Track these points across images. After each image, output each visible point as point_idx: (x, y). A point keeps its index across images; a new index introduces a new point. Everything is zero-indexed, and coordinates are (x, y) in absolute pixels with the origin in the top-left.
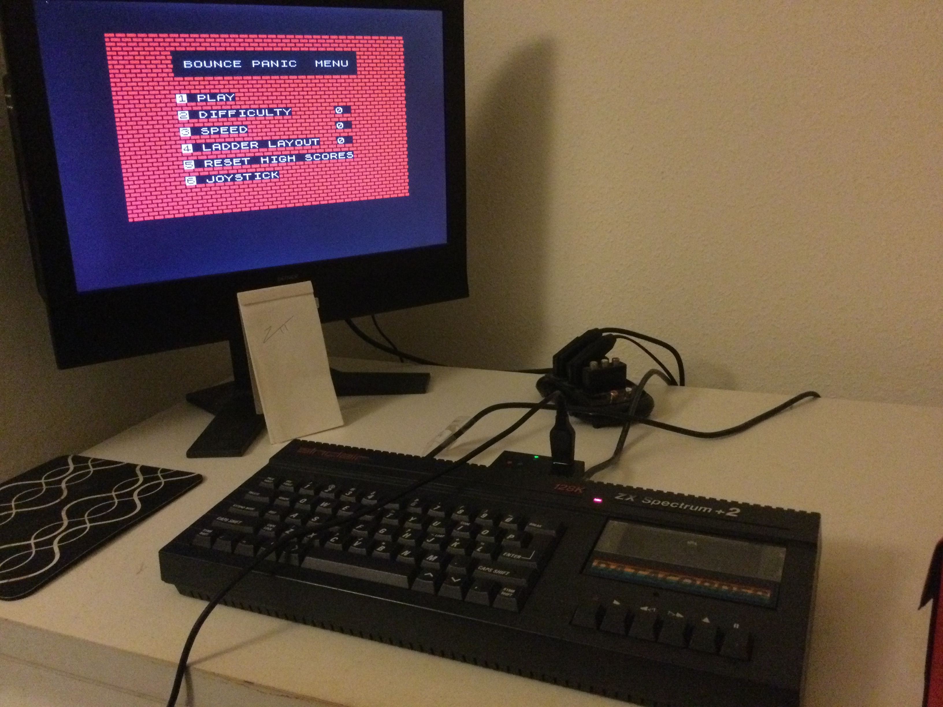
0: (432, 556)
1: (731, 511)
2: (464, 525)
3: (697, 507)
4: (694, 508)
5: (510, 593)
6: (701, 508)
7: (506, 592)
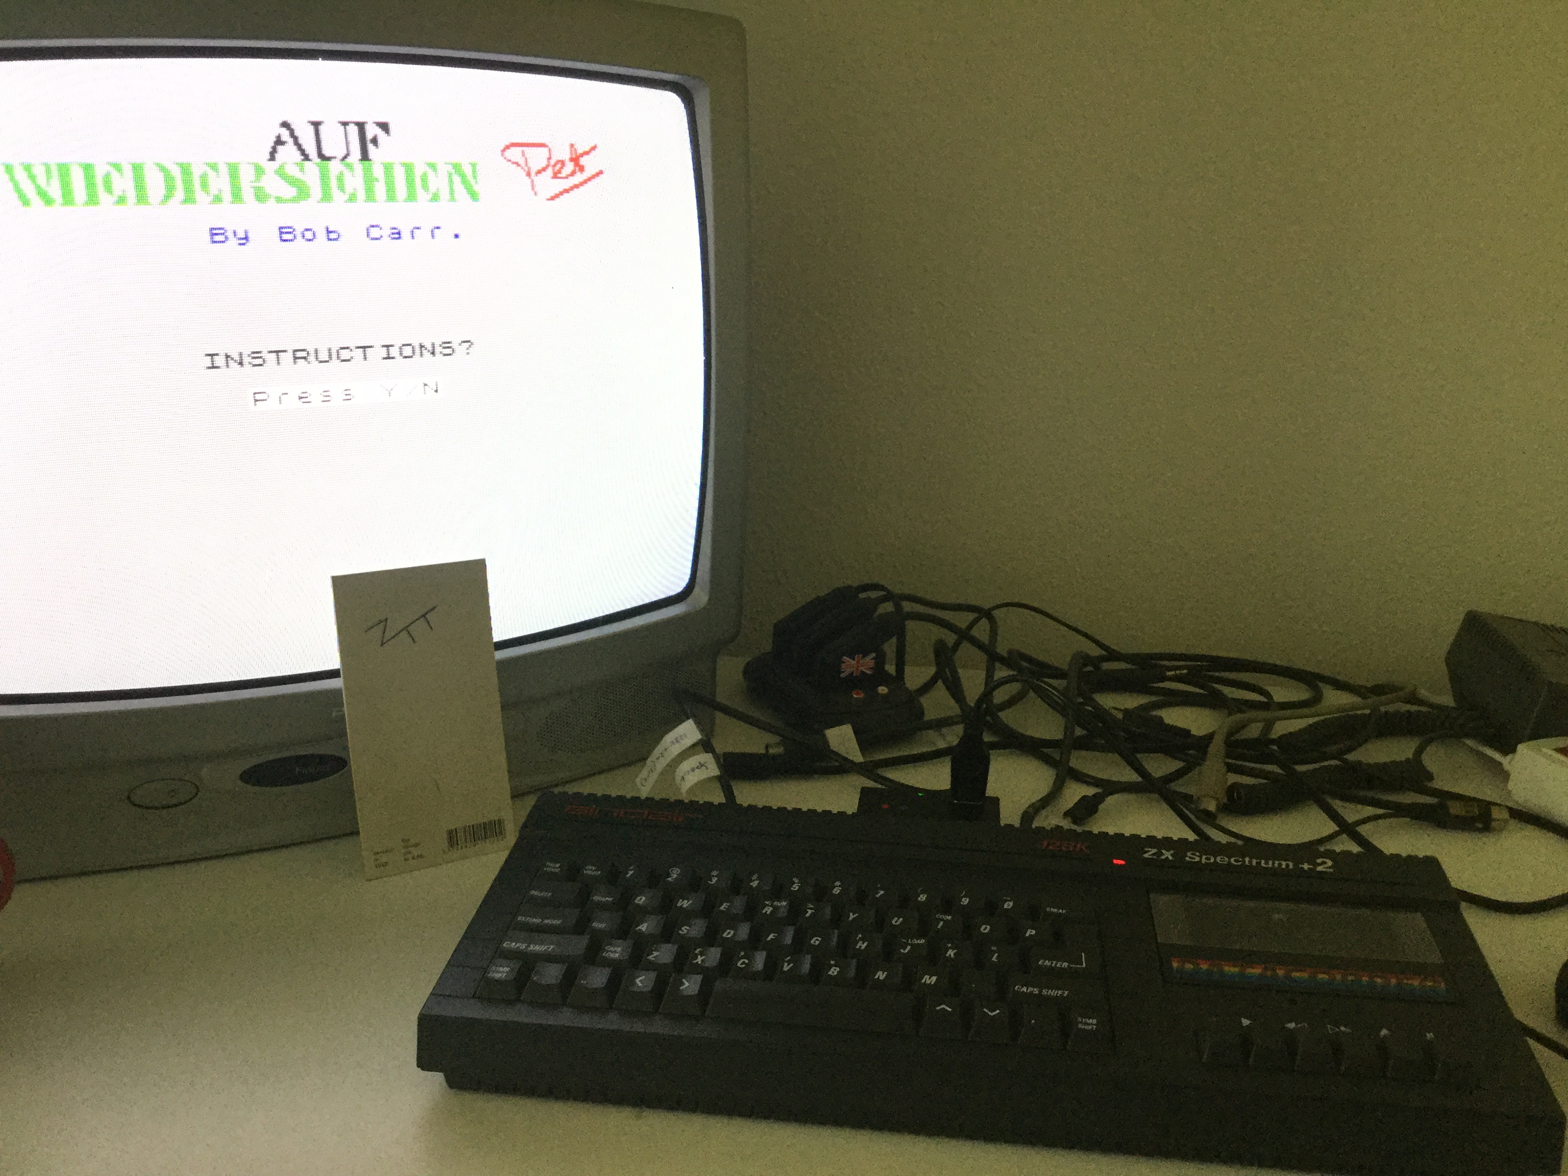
0: (927, 977)
1: (1320, 864)
2: (942, 920)
3: (1270, 862)
4: (1267, 863)
5: (1092, 1024)
6: (1277, 862)
7: (1081, 1022)
